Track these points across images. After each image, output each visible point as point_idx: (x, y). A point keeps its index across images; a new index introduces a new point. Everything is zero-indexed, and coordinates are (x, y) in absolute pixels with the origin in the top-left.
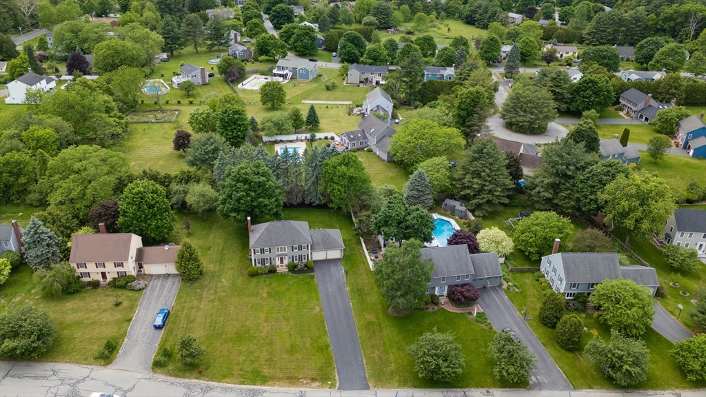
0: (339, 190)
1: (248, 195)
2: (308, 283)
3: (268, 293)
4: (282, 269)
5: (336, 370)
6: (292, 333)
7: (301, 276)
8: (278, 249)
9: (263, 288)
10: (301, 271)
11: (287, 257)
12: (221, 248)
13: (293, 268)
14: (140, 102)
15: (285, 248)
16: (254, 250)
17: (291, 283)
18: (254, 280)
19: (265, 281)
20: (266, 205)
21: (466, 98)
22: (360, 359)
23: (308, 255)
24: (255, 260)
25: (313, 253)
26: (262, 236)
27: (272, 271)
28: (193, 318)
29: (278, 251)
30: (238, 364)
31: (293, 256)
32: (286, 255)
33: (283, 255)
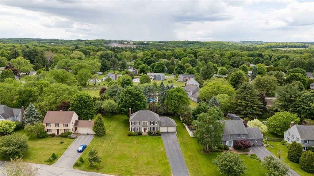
0: (174, 102)
1: (130, 99)
2: (158, 140)
3: (137, 142)
4: (145, 133)
5: (172, 173)
6: (148, 157)
7: (154, 137)
8: (143, 122)
9: (134, 140)
10: (154, 135)
11: (147, 128)
12: (115, 127)
13: (150, 134)
14: (88, 84)
15: (147, 122)
16: (132, 122)
17: (149, 139)
18: (130, 137)
19: (136, 138)
20: (139, 105)
21: (234, 76)
22: (185, 169)
23: (158, 128)
24: (132, 128)
25: (161, 127)
26: (136, 116)
27: (140, 134)
28: (98, 149)
29: (143, 124)
30: (119, 167)
31: (150, 128)
32: (147, 127)
33: (146, 127)
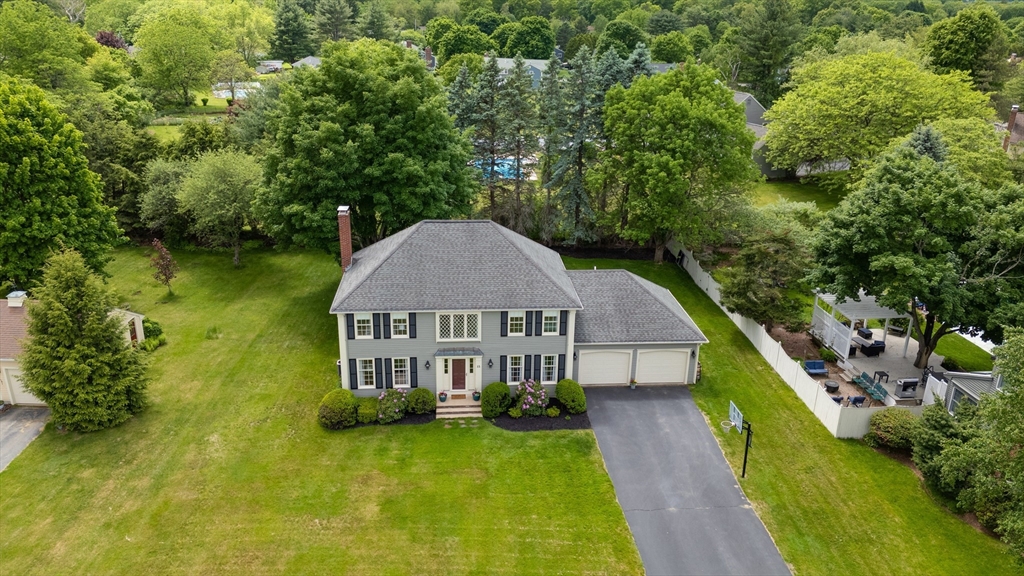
0: (664, 167)
1: (349, 135)
2: (567, 470)
3: (387, 503)
4: (459, 404)
7: (535, 440)
8: (445, 319)
9: (366, 480)
10: (533, 421)
11: (478, 361)
12: (251, 336)
13: (501, 409)
14: (200, 104)
15: (472, 319)
16: (349, 318)
17: (493, 463)
18: (340, 443)
19: (382, 451)
20: (412, 180)
23: (562, 358)
24: (352, 363)
25: (581, 352)
26: (385, 269)
27: (419, 413)
29: (445, 332)
31: (503, 359)
32: (477, 352)
33: (464, 351)
